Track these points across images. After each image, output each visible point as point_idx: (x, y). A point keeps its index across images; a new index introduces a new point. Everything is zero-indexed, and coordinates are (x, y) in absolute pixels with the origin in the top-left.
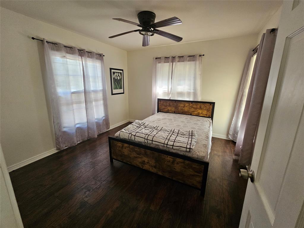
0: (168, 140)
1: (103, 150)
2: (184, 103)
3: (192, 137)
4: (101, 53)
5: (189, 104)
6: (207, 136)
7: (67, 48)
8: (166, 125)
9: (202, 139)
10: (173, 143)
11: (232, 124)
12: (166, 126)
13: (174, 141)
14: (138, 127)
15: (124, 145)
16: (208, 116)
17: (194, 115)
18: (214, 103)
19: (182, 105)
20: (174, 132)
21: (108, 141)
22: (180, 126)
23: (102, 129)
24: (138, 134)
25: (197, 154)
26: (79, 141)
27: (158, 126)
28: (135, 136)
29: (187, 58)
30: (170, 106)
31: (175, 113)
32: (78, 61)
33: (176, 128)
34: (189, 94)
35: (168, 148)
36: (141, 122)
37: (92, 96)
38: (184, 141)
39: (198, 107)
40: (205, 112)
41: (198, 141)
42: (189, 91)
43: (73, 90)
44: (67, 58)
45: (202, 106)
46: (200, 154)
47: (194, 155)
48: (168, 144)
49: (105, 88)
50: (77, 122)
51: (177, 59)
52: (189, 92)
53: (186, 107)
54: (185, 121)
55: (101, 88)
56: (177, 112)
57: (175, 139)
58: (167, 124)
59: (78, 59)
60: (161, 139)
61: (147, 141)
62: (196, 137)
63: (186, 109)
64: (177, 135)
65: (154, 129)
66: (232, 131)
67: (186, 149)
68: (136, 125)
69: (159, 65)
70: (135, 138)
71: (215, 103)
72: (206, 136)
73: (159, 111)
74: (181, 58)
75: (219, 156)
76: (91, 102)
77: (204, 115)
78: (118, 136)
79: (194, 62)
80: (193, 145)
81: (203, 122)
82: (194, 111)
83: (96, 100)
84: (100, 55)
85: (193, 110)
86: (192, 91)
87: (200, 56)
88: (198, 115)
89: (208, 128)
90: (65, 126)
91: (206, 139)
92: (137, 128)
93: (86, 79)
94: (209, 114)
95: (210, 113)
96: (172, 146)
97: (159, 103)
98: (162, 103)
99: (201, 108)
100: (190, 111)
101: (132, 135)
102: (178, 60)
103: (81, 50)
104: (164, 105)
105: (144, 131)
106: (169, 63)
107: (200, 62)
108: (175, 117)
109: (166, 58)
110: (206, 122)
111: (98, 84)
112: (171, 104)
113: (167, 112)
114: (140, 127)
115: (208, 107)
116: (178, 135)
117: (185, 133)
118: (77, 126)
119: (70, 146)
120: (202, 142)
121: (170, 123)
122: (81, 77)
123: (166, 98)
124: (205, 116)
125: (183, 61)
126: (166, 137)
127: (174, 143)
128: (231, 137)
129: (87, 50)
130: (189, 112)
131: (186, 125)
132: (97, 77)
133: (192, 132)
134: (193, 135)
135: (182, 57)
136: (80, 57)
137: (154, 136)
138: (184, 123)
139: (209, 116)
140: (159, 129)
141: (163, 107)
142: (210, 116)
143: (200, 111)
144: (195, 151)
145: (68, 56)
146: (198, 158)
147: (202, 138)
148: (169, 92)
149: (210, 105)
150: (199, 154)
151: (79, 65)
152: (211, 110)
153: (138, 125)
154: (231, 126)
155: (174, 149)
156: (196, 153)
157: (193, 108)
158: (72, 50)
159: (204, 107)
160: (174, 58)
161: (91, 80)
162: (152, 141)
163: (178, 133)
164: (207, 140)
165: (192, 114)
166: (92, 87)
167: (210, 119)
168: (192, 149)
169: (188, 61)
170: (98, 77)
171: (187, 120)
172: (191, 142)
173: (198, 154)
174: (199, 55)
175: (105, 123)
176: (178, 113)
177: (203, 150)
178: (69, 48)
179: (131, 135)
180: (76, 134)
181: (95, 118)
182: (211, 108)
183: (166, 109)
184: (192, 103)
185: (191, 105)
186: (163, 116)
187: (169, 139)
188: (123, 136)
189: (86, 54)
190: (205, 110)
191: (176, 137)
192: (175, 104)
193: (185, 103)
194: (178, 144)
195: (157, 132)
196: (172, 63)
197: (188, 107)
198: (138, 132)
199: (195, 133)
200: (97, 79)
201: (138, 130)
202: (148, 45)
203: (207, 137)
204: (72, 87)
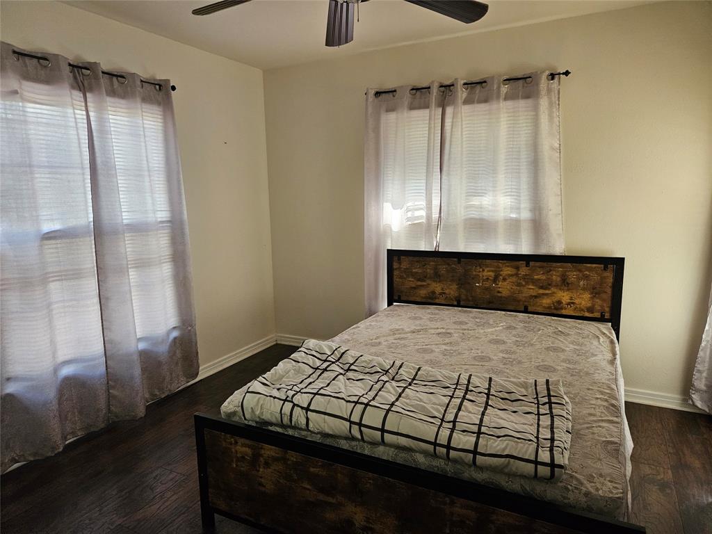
0: (450, 425)
1: (171, 471)
2: (495, 263)
3: (551, 408)
4: (160, 76)
5: (517, 268)
6: (614, 402)
7: (27, 59)
8: (427, 357)
9: (592, 418)
10: (474, 439)
11: (703, 344)
12: (432, 363)
13: (475, 429)
14: (317, 368)
15: (263, 452)
16: (597, 315)
17: (540, 309)
18: (619, 263)
19: (488, 273)
20: (470, 388)
21: (193, 430)
22: (490, 359)
23: (168, 379)
24: (318, 402)
25: (584, 489)
26: (73, 433)
27: (398, 363)
28: (307, 409)
29: (499, 88)
30: (437, 277)
31: (458, 306)
32: (70, 111)
33: (472, 371)
34: (514, 226)
35: (455, 461)
36: (330, 347)
37: (128, 247)
38: (519, 428)
39: (556, 277)
40: (584, 300)
41: (579, 427)
42: (514, 216)
43: (47, 227)
44: (24, 99)
45: (573, 276)
46: (597, 490)
47: (571, 496)
48: (452, 445)
49: (181, 213)
50: (63, 354)
51: (462, 94)
52: (512, 219)
53: (504, 279)
54: (504, 338)
55: (163, 214)
56: (467, 300)
57: (481, 420)
58: (432, 351)
59: (69, 99)
60: (419, 424)
61: (361, 431)
62: (568, 408)
63: (505, 288)
64: (487, 403)
65: (385, 378)
66: (705, 374)
67: (533, 465)
68: (310, 360)
69: (390, 120)
70: (308, 419)
71: (622, 260)
72: (606, 400)
73: (396, 298)
74: (479, 89)
75: (663, 486)
76: (122, 271)
77: (583, 310)
78: (234, 413)
79: (530, 102)
80: (562, 445)
81: (581, 340)
82: (536, 297)
83: (143, 264)
84: (160, 86)
85: (532, 290)
86: (525, 215)
87: (552, 76)
88: (555, 311)
89: (609, 368)
90: (12, 374)
91: (611, 418)
92: (315, 376)
93: (101, 179)
94: (603, 305)
95: (604, 300)
96: (471, 456)
97: (395, 265)
98: (405, 265)
99: (565, 284)
100: (521, 296)
101: (295, 405)
102: (465, 95)
103: (81, 68)
104: (413, 275)
105: (342, 386)
106: (427, 111)
107: (554, 99)
108: (461, 323)
109: (417, 89)
110: (595, 343)
111: (149, 201)
112: (443, 269)
113: (429, 301)
114: (325, 370)
115: (595, 277)
116: (490, 403)
117: (518, 392)
118: (66, 371)
119: (32, 459)
120: (595, 430)
121: (444, 347)
122: (83, 174)
123: (423, 246)
124: (587, 314)
125: (486, 101)
126: (438, 411)
127: (478, 438)
128: (702, 400)
129: (105, 67)
130: (519, 301)
131: (513, 356)
132: (146, 173)
133: (548, 389)
134: (553, 400)
135: (479, 86)
136: (78, 95)
137: (387, 407)
138: (502, 347)
139: (603, 316)
140: (406, 374)
141: (411, 282)
142: (607, 316)
143: (565, 297)
144: (572, 477)
145: (29, 88)
146: (590, 509)
147: (592, 411)
148: (434, 223)
149: (605, 269)
150: (592, 491)
151: (73, 124)
152: (609, 291)
153: (318, 363)
154: (701, 354)
155: (481, 469)
156: (582, 484)
157: (534, 282)
158: (46, 67)
159: (579, 279)
160: (447, 89)
161: (121, 182)
162: (383, 430)
163: (488, 395)
164: (615, 419)
165: (530, 309)
166: (125, 210)
167: (606, 328)
168: (561, 467)
169: (505, 99)
170: (149, 171)
171: (514, 332)
172: (552, 432)
173: (589, 487)
174: (547, 73)
175: (179, 354)
176: (471, 303)
177: (606, 470)
178: (35, 61)
179: (292, 404)
180: (59, 404)
181: (139, 335)
182: (610, 280)
183: (423, 292)
184: (527, 265)
185: (524, 271)
186: (415, 318)
187: (454, 422)
188: (258, 413)
189: (102, 80)
190: (584, 289)
191: (483, 414)
192: (460, 269)
193: (500, 263)
194: (497, 446)
195: (400, 390)
196: (440, 110)
197: (514, 279)
198: (322, 392)
199: (562, 390)
200: (147, 179)
201: (319, 384)
202: (347, 42)
203: (613, 405)
204: (44, 213)
